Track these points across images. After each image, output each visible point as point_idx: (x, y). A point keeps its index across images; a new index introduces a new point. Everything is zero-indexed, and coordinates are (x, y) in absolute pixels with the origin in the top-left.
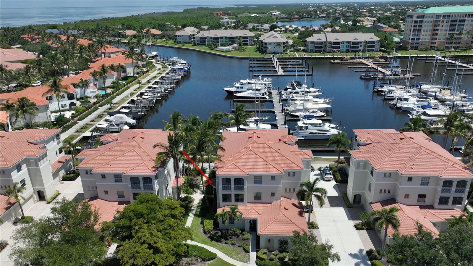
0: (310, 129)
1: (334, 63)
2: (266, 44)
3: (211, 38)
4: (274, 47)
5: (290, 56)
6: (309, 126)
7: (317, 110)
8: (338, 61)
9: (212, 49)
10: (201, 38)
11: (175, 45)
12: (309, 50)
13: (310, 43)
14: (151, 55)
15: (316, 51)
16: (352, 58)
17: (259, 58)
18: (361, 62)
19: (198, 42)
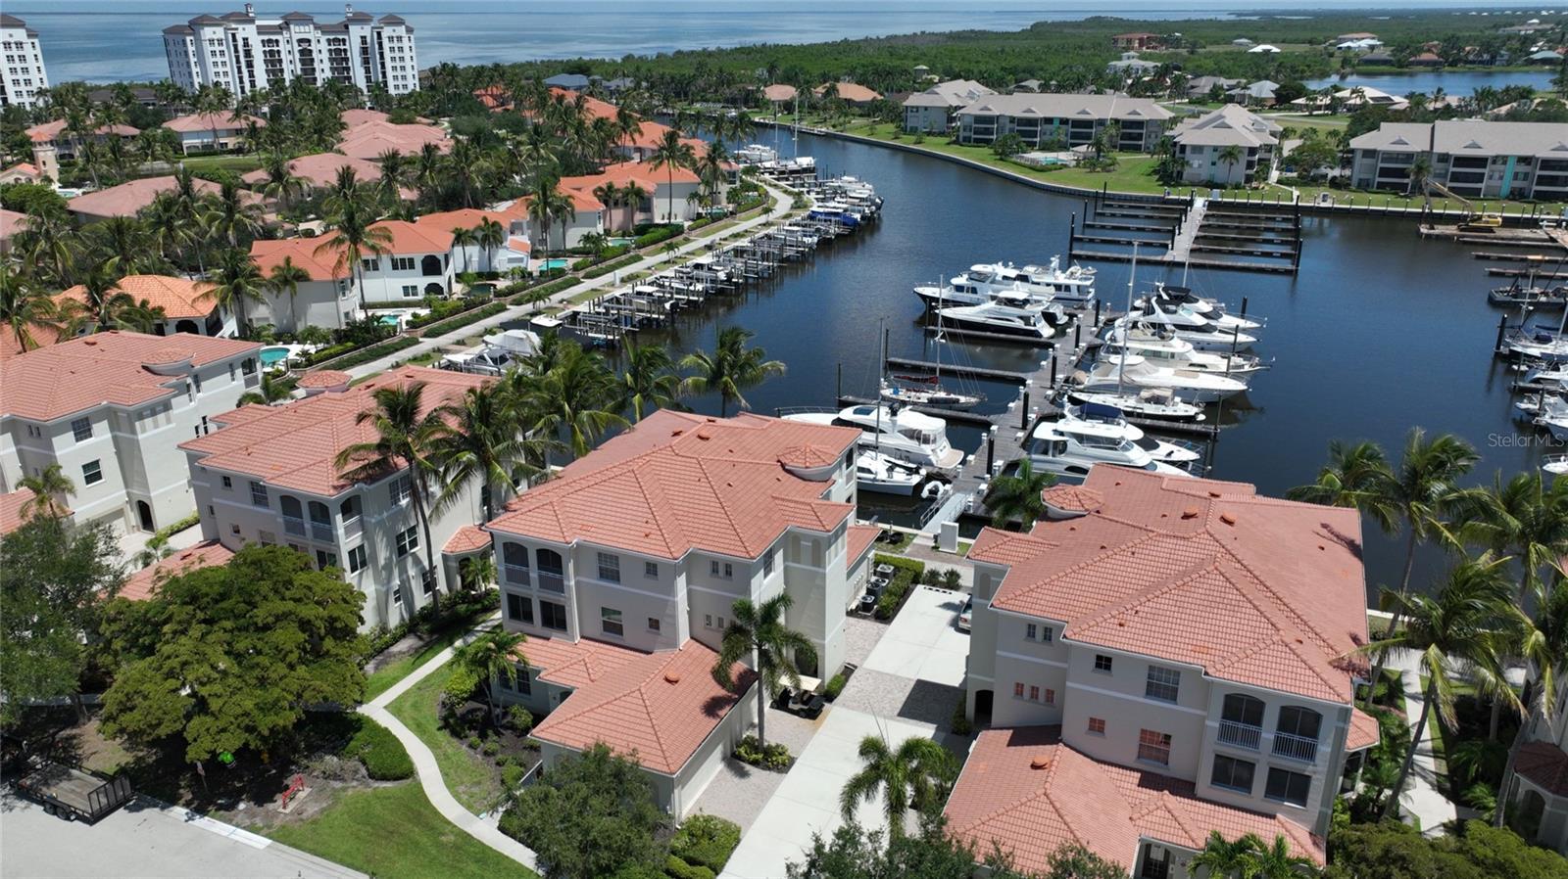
0: (1073, 454)
2: (1183, 148)
3: (1012, 119)
4: (1214, 164)
6: (1072, 443)
7: (1168, 393)
8: (1451, 230)
9: (1001, 159)
10: (979, 119)
11: (896, 138)
12: (1355, 181)
14: (795, 167)
15: (1381, 186)
16: (1509, 223)
18: (1553, 240)
19: (967, 134)
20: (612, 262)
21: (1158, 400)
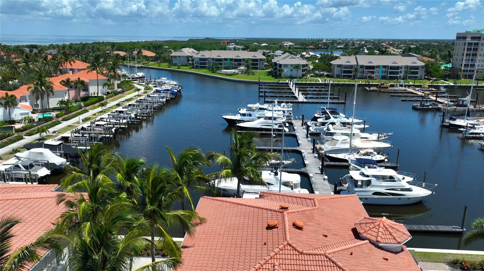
0: (374, 186)
1: (370, 90)
2: (280, 66)
3: (213, 59)
4: (291, 70)
5: (311, 81)
6: (373, 180)
8: (375, 88)
9: (213, 72)
10: (201, 59)
11: (169, 67)
12: (335, 75)
13: (336, 66)
14: (137, 76)
15: (344, 76)
16: (392, 86)
17: (272, 83)
18: (405, 90)
19: (197, 65)
20: (75, 113)
21: (367, 154)
